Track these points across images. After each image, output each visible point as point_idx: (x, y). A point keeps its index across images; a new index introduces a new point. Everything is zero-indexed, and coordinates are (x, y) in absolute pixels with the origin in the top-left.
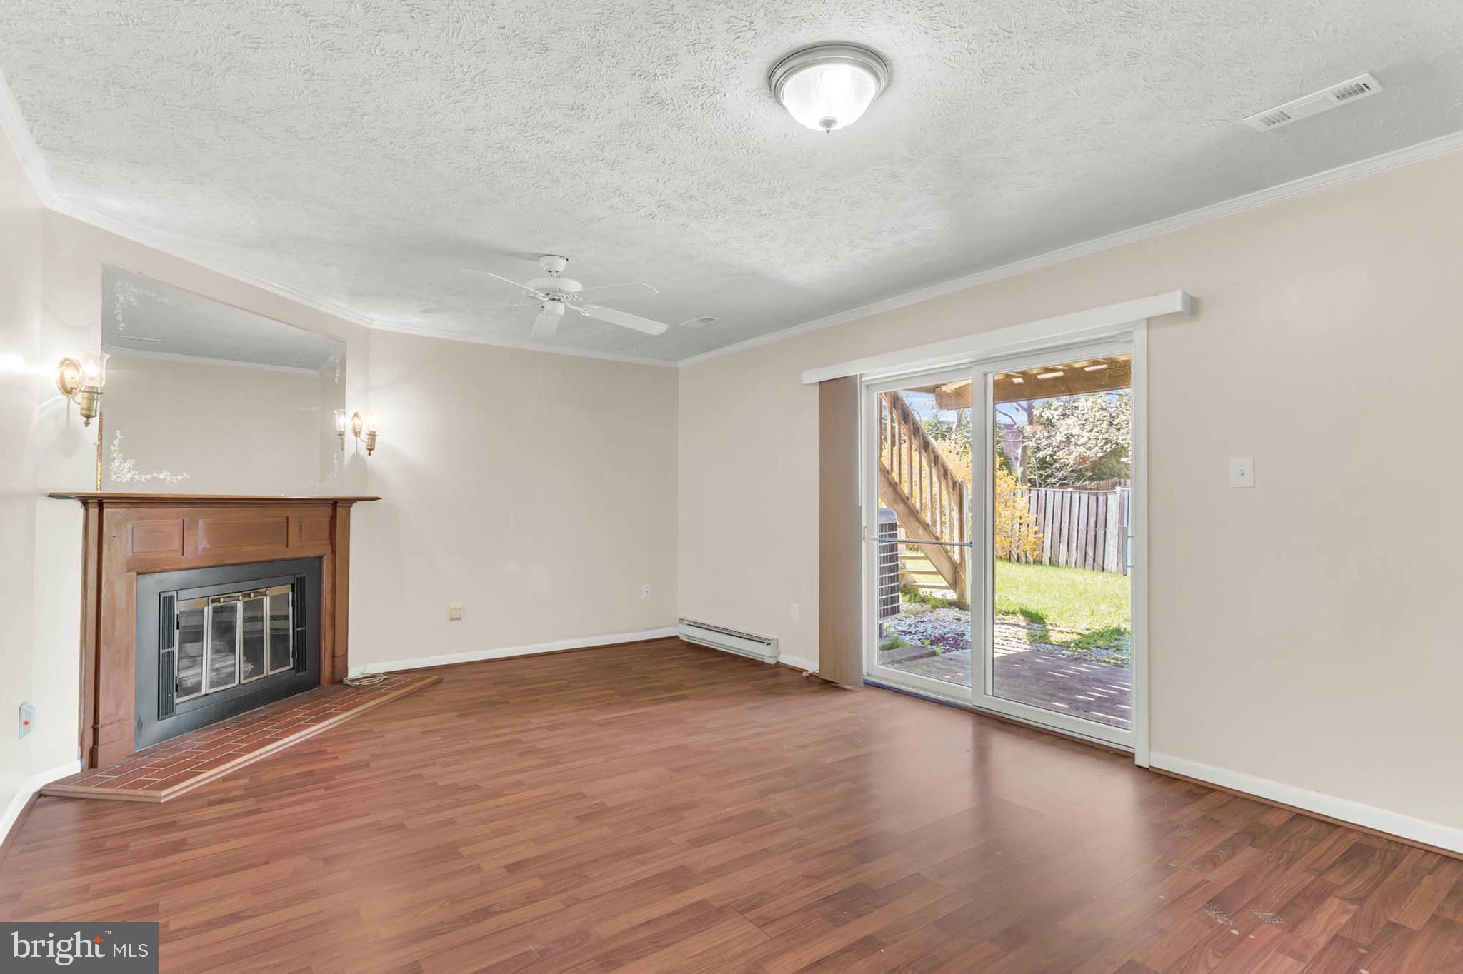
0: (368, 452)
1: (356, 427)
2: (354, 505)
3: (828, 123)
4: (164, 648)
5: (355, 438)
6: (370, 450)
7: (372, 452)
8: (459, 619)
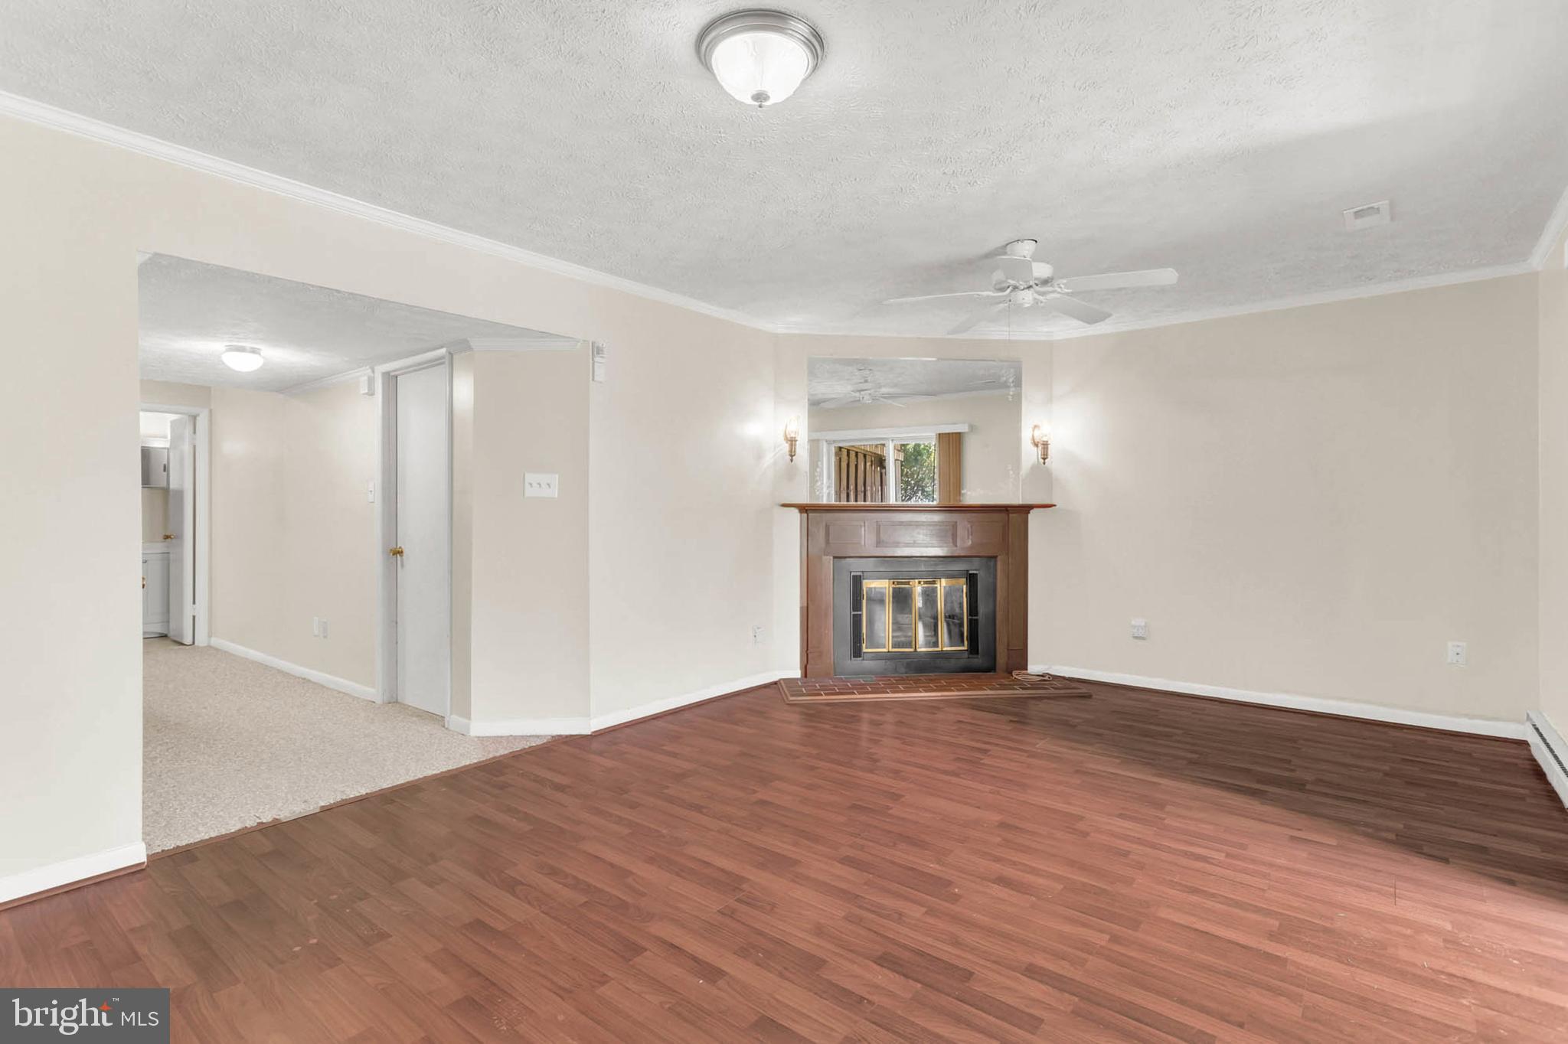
0: (1043, 461)
1: (1035, 438)
2: (1031, 511)
3: (760, 97)
4: (854, 611)
5: (1036, 448)
6: (1044, 459)
7: (1046, 461)
8: (1143, 638)
